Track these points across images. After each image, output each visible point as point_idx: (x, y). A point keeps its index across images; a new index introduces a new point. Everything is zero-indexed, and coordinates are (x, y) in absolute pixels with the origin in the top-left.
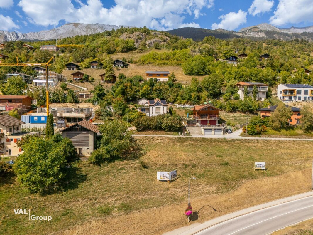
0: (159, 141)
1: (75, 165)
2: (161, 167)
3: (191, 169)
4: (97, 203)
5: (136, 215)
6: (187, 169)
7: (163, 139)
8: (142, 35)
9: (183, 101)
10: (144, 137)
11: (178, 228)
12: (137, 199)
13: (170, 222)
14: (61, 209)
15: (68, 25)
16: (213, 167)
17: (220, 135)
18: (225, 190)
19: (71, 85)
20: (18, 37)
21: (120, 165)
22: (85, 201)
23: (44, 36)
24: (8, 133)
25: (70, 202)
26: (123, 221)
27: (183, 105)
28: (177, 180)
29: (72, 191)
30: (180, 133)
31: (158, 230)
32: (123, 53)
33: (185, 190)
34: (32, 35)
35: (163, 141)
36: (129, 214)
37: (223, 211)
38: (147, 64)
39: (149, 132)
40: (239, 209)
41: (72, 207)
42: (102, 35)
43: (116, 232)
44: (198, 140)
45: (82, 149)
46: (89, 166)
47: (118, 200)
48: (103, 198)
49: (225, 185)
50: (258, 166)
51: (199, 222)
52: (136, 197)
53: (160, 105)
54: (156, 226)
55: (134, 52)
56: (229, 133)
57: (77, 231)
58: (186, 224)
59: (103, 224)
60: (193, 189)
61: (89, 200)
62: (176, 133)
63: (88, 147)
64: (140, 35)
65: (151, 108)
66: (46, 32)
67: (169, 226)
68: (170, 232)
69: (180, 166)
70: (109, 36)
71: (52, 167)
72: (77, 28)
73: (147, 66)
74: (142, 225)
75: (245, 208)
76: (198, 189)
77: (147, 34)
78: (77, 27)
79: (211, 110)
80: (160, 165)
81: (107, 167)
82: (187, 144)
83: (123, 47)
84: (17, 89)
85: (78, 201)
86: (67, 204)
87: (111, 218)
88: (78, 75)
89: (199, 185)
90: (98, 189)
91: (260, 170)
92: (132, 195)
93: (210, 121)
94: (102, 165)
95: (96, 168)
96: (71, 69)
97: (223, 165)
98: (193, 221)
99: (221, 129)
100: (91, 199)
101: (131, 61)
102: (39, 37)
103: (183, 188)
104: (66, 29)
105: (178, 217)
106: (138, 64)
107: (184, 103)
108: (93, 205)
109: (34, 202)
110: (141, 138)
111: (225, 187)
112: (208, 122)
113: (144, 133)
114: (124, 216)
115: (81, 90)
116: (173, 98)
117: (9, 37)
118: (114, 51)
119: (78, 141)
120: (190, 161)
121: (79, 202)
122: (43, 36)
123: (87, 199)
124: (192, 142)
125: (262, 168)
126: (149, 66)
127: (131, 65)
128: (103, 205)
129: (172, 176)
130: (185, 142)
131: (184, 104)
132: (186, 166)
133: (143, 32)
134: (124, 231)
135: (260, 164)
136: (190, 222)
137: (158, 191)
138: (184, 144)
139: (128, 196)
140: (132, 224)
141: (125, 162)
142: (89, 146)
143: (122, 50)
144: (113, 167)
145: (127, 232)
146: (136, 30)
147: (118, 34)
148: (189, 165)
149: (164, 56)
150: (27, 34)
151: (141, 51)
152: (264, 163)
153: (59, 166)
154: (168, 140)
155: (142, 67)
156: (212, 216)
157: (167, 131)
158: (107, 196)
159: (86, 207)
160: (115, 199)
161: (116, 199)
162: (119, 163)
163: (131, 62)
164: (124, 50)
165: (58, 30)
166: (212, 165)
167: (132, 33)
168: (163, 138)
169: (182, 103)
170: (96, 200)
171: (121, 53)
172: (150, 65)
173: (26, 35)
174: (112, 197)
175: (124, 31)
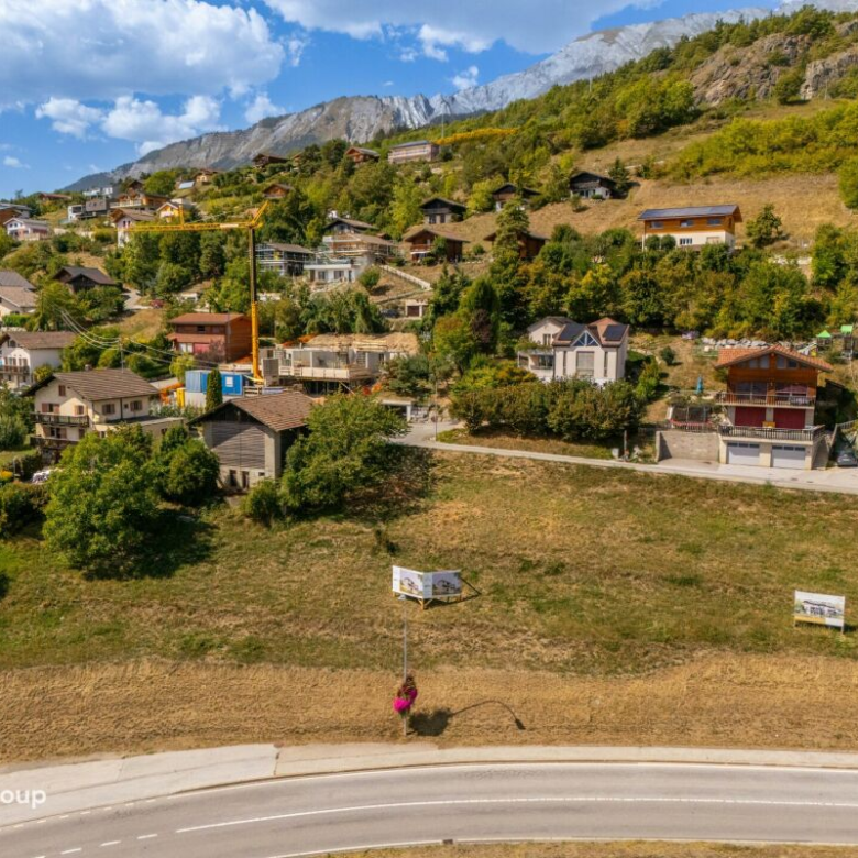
0: (507, 472)
1: (207, 517)
2: (440, 557)
3: (539, 577)
4: (190, 622)
5: (261, 675)
6: (525, 574)
7: (523, 467)
8: (791, 43)
9: (736, 325)
10: (463, 454)
11: (360, 741)
12: (297, 633)
13: (347, 719)
14: (105, 619)
15: (584, 42)
16: (629, 583)
17: (794, 472)
18: (598, 670)
19: (396, 275)
20: (430, 110)
21: (323, 532)
22: (165, 609)
23: (505, 95)
24: (95, 418)
25: (132, 605)
26: (220, 681)
27: (732, 341)
28: (459, 605)
29: (155, 582)
30: (615, 452)
31: (301, 731)
32: (641, 142)
33: (458, 639)
34: (471, 97)
35: (518, 473)
36: (245, 666)
37: (546, 731)
38: (705, 174)
39: (507, 439)
40: (615, 742)
41: (131, 619)
42: (641, 70)
43: (192, 704)
44: (651, 483)
45: (248, 473)
46: (241, 522)
47: (246, 625)
48: (211, 613)
49: (616, 649)
50: (807, 606)
51: (437, 743)
52: (298, 628)
53: (594, 344)
54: (301, 720)
55: (684, 128)
56: (840, 466)
57: (100, 675)
58: (394, 737)
59: (167, 676)
60: (487, 640)
61: (175, 609)
62: (605, 449)
63: (262, 471)
64: (781, 45)
65: (559, 355)
66: (510, 79)
67: (337, 728)
68: (332, 747)
69: (507, 562)
70: (663, 68)
71: (103, 510)
72: (614, 46)
73: (699, 184)
74: (263, 705)
75: (639, 742)
76: (505, 644)
77: (814, 37)
78: (614, 42)
79: (783, 367)
80: (439, 550)
81: (283, 534)
82: (601, 490)
83: (638, 117)
84: (241, 294)
85: (150, 606)
86: (124, 608)
87: (193, 665)
88: (426, 243)
89: (513, 632)
90: (217, 587)
91: (821, 625)
92: (290, 621)
93: (776, 410)
94: (274, 525)
95: (255, 530)
96: (438, 218)
97: (673, 580)
98: (421, 734)
99: (802, 449)
100: (180, 609)
101: (646, 169)
102: (489, 99)
103: (455, 632)
104: (576, 59)
105: (379, 713)
106: (666, 180)
107: (738, 332)
108: (178, 623)
109: (63, 589)
110: (450, 458)
111: (610, 658)
112: (770, 416)
113: (486, 440)
114: (229, 670)
115: (418, 290)
116: (696, 316)
117: (407, 113)
118: (610, 136)
119: (238, 452)
120: (555, 551)
121: (150, 611)
122: (501, 97)
123: (170, 607)
124: (625, 488)
125: (829, 621)
126: (708, 183)
127: (644, 183)
128: (204, 630)
129: (434, 587)
130: (595, 483)
131: (739, 338)
132: (527, 566)
133: (797, 32)
134: (213, 709)
135: (821, 605)
136: (410, 736)
137: (371, 624)
138: (591, 490)
139: (278, 619)
140: (240, 697)
141: (347, 525)
142: (263, 468)
143: (637, 128)
144: (303, 535)
145: (217, 712)
146: (769, 27)
147: (695, 56)
148: (539, 564)
149: (786, 135)
150: (456, 96)
151: (712, 122)
152: (838, 601)
153: (121, 509)
154: (538, 472)
155: (679, 189)
156: (493, 739)
157: (567, 441)
158: (223, 609)
159: (160, 627)
160: (238, 623)
161: (242, 621)
162: (325, 526)
163: (645, 172)
164: (644, 128)
165: (549, 65)
166: (629, 575)
167: (750, 43)
168: (527, 463)
169: (731, 333)
170: (191, 614)
171: (632, 141)
172: (713, 178)
173: (453, 99)
174: (236, 614)
175: (723, 40)
